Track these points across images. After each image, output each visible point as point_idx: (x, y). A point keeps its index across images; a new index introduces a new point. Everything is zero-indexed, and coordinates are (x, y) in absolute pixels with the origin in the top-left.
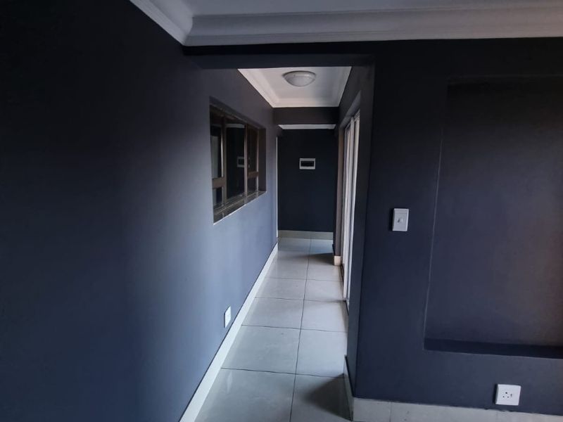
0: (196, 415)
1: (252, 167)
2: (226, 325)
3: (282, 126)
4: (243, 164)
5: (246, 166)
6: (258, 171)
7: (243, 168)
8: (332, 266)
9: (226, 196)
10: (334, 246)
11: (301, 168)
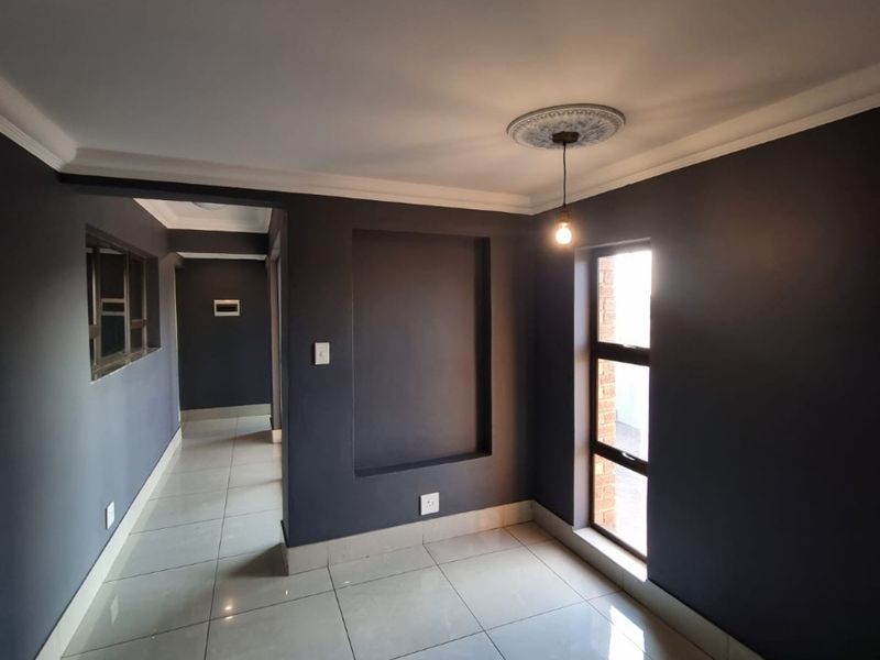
0: (72, 633)
1: (136, 313)
2: (109, 525)
3: (181, 254)
4: (122, 310)
5: (126, 314)
6: (145, 318)
7: (123, 317)
8: (270, 445)
9: (100, 353)
10: (272, 419)
11: (217, 314)
